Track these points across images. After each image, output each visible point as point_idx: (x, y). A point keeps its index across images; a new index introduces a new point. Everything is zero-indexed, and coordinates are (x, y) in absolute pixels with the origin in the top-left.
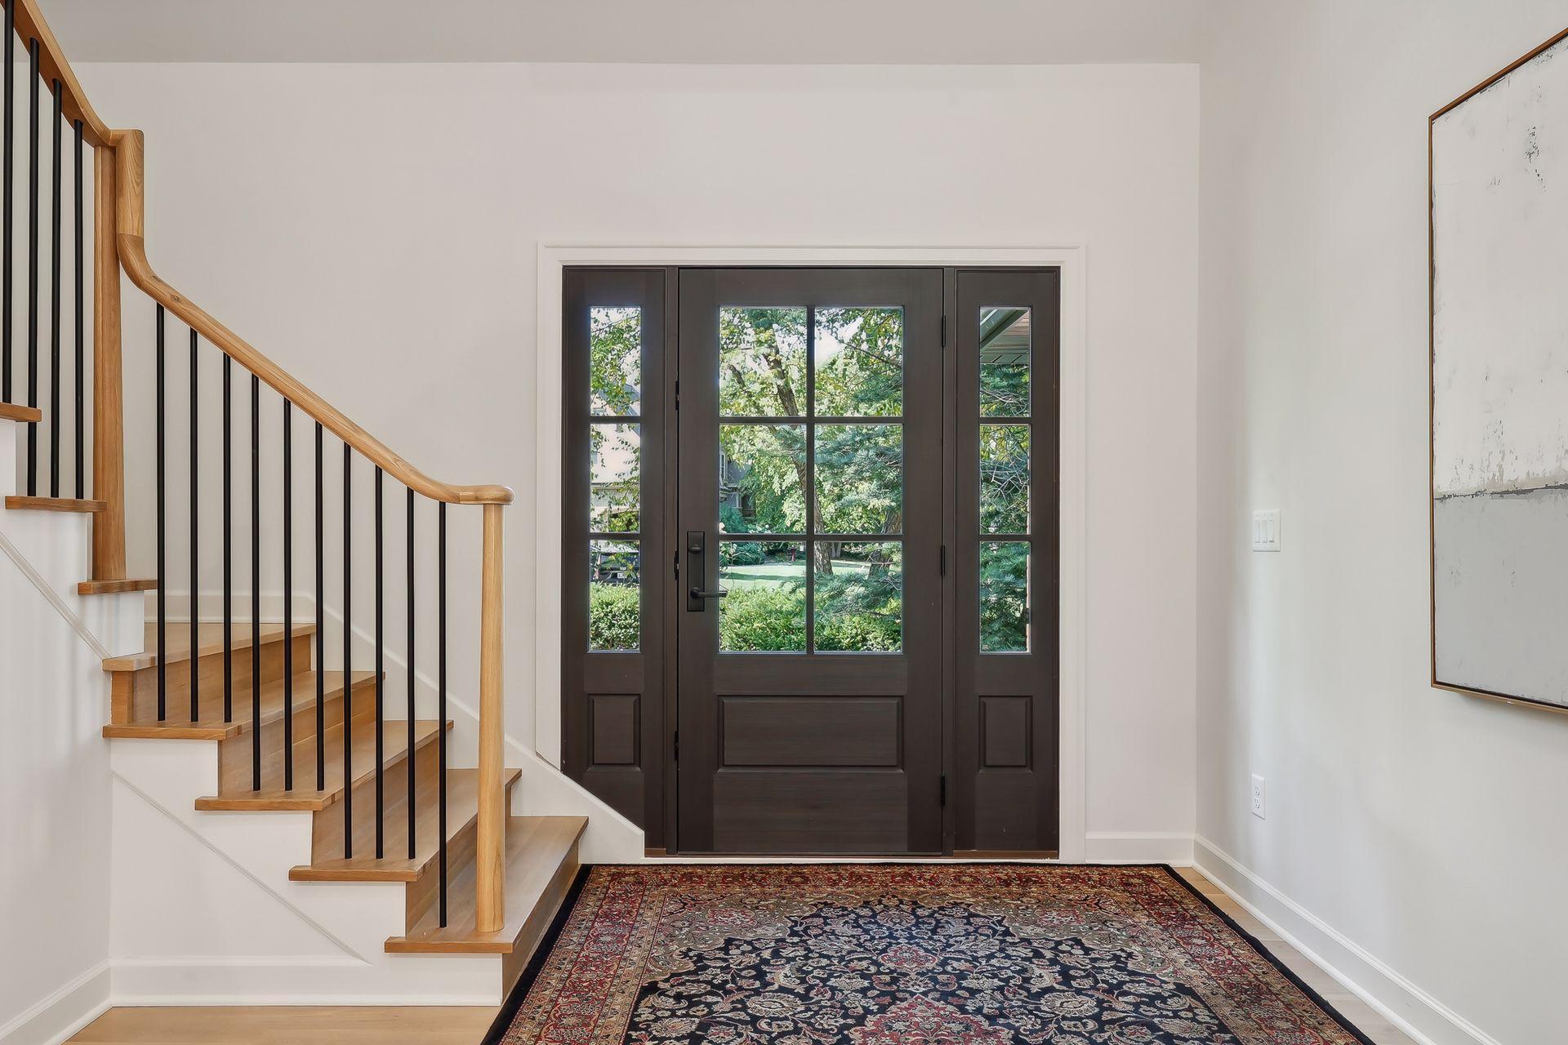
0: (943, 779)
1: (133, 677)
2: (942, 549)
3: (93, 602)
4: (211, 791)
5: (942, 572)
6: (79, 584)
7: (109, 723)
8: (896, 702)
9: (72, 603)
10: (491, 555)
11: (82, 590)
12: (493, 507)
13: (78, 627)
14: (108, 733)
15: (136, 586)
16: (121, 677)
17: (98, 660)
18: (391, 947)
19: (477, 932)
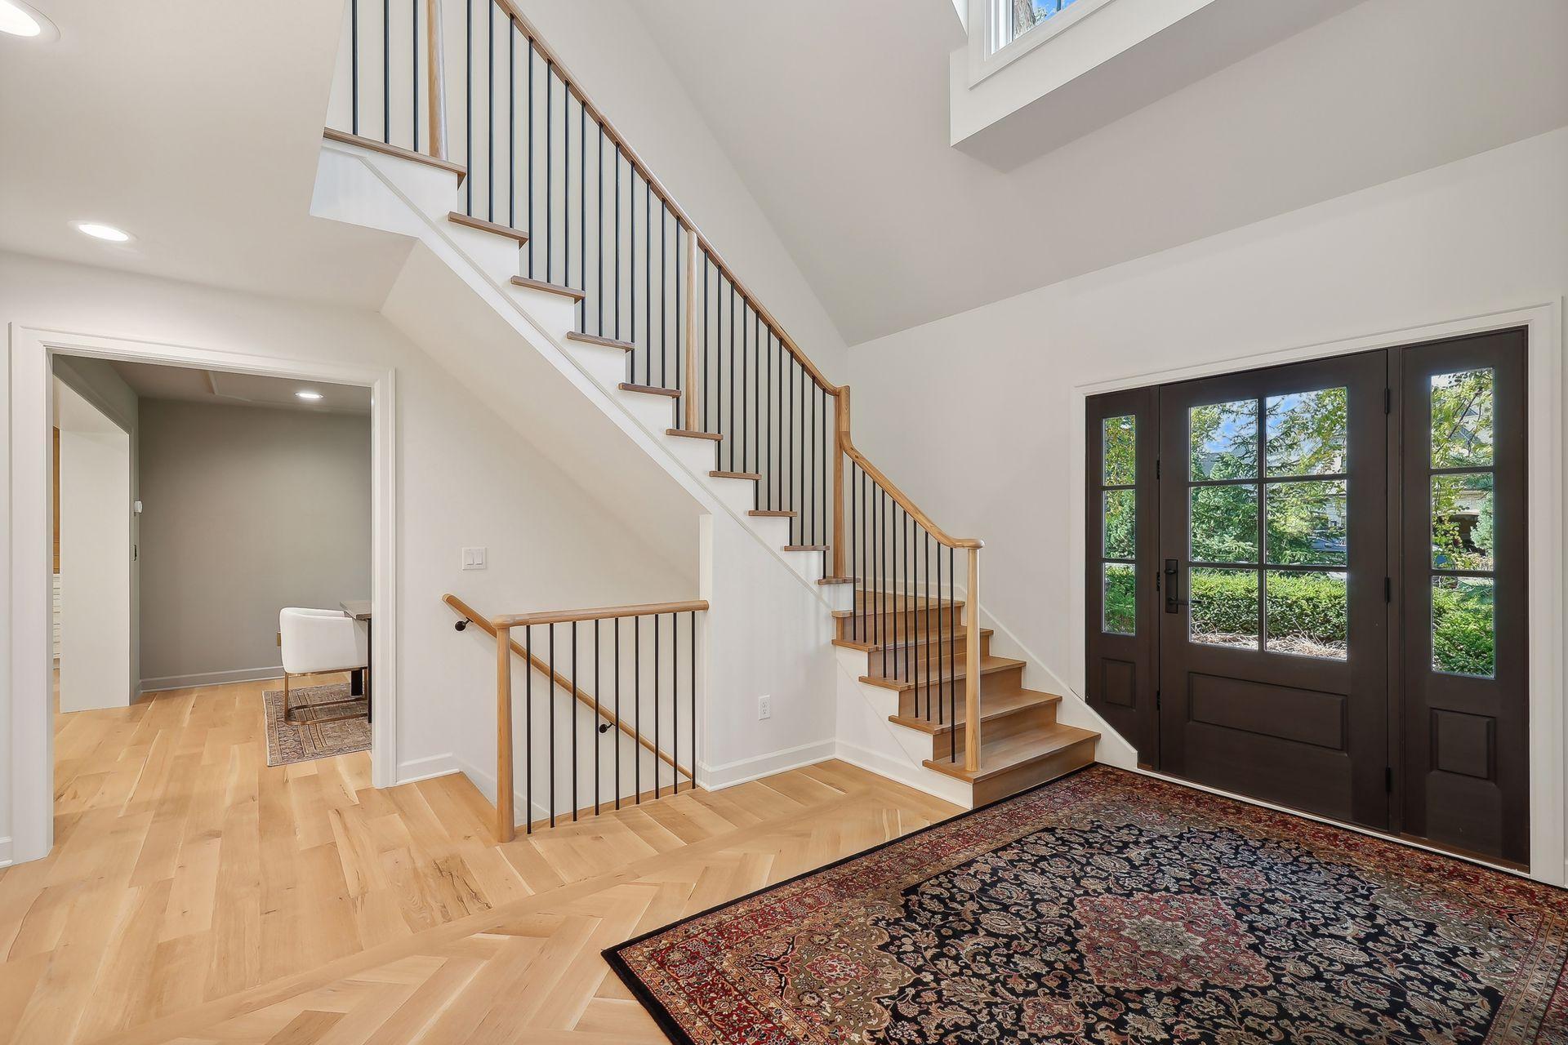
0: (1388, 772)
1: (843, 621)
2: (1388, 581)
3: (826, 588)
4: (864, 674)
5: (1388, 598)
6: (817, 581)
7: (835, 639)
8: (1340, 699)
9: (815, 587)
10: (971, 575)
11: (819, 582)
12: (972, 551)
13: (819, 598)
14: (833, 642)
15: (845, 581)
16: (841, 621)
17: (829, 612)
18: (925, 764)
19: (964, 768)
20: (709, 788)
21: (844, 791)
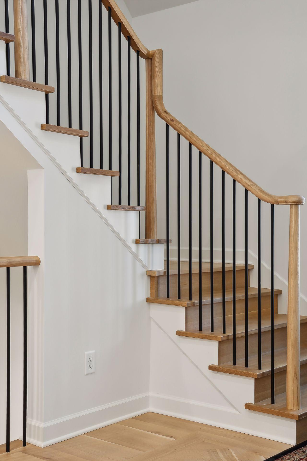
1: (158, 279)
3: (142, 247)
4: (182, 328)
6: (136, 240)
7: (149, 296)
9: (133, 246)
10: (293, 229)
11: (137, 242)
12: (293, 206)
13: (136, 256)
14: (149, 300)
15: (159, 242)
17: (144, 270)
18: (248, 406)
19: (286, 408)
20: (41, 444)
21: (172, 437)
